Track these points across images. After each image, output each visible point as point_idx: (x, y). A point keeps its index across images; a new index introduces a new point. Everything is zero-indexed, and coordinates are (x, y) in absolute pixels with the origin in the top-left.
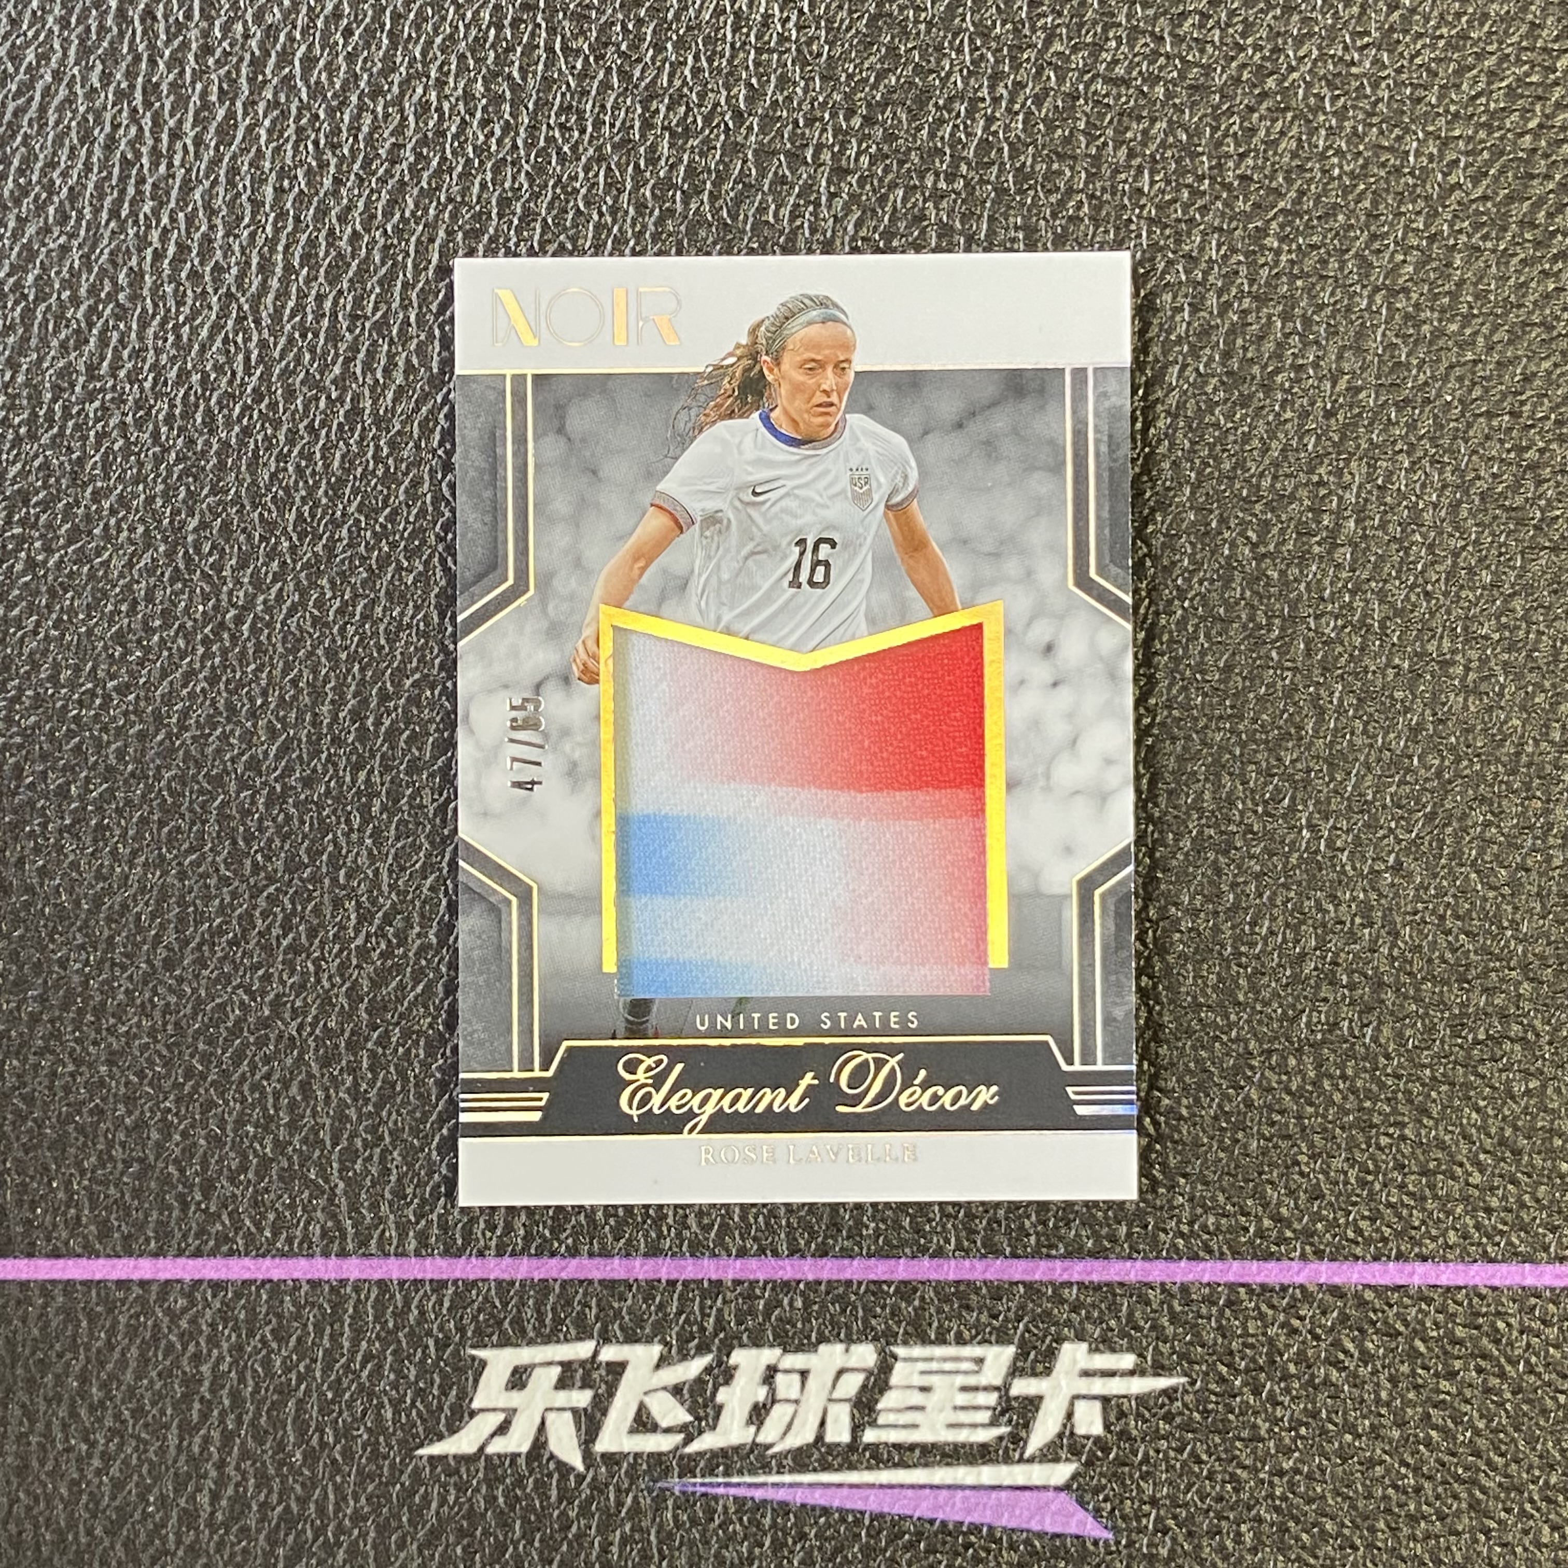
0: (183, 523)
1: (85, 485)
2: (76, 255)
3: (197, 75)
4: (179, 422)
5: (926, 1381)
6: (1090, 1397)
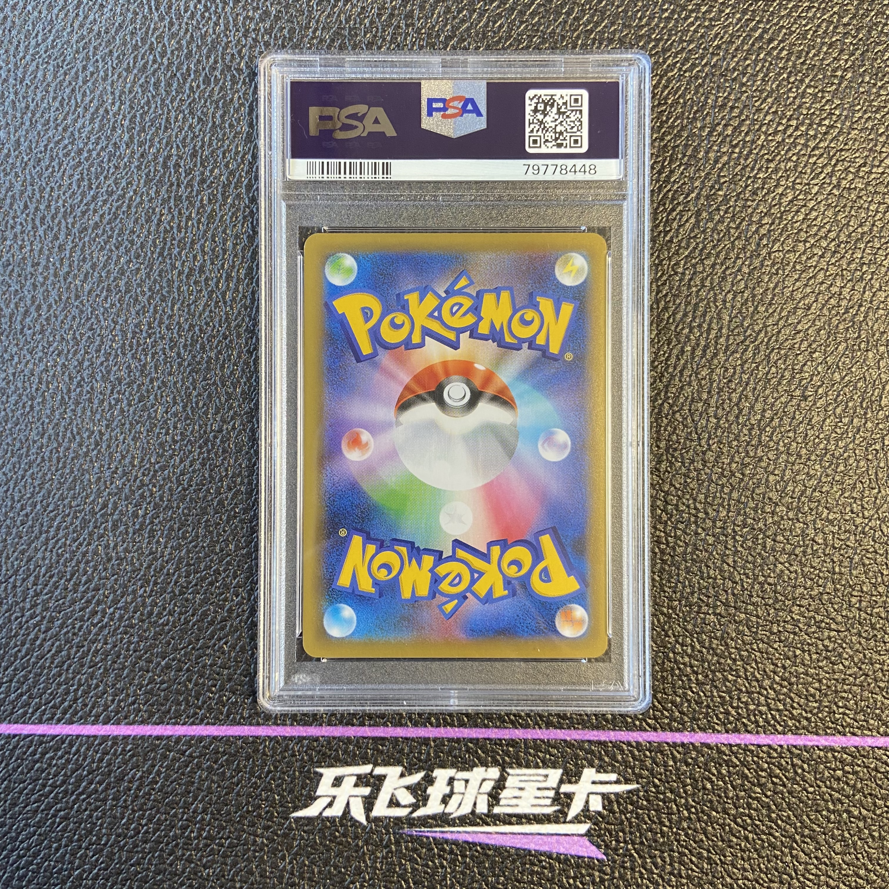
0: (190, 394)
1: (146, 376)
2: (143, 272)
3: (199, 192)
4: (189, 348)
5: (522, 785)
6: (597, 794)
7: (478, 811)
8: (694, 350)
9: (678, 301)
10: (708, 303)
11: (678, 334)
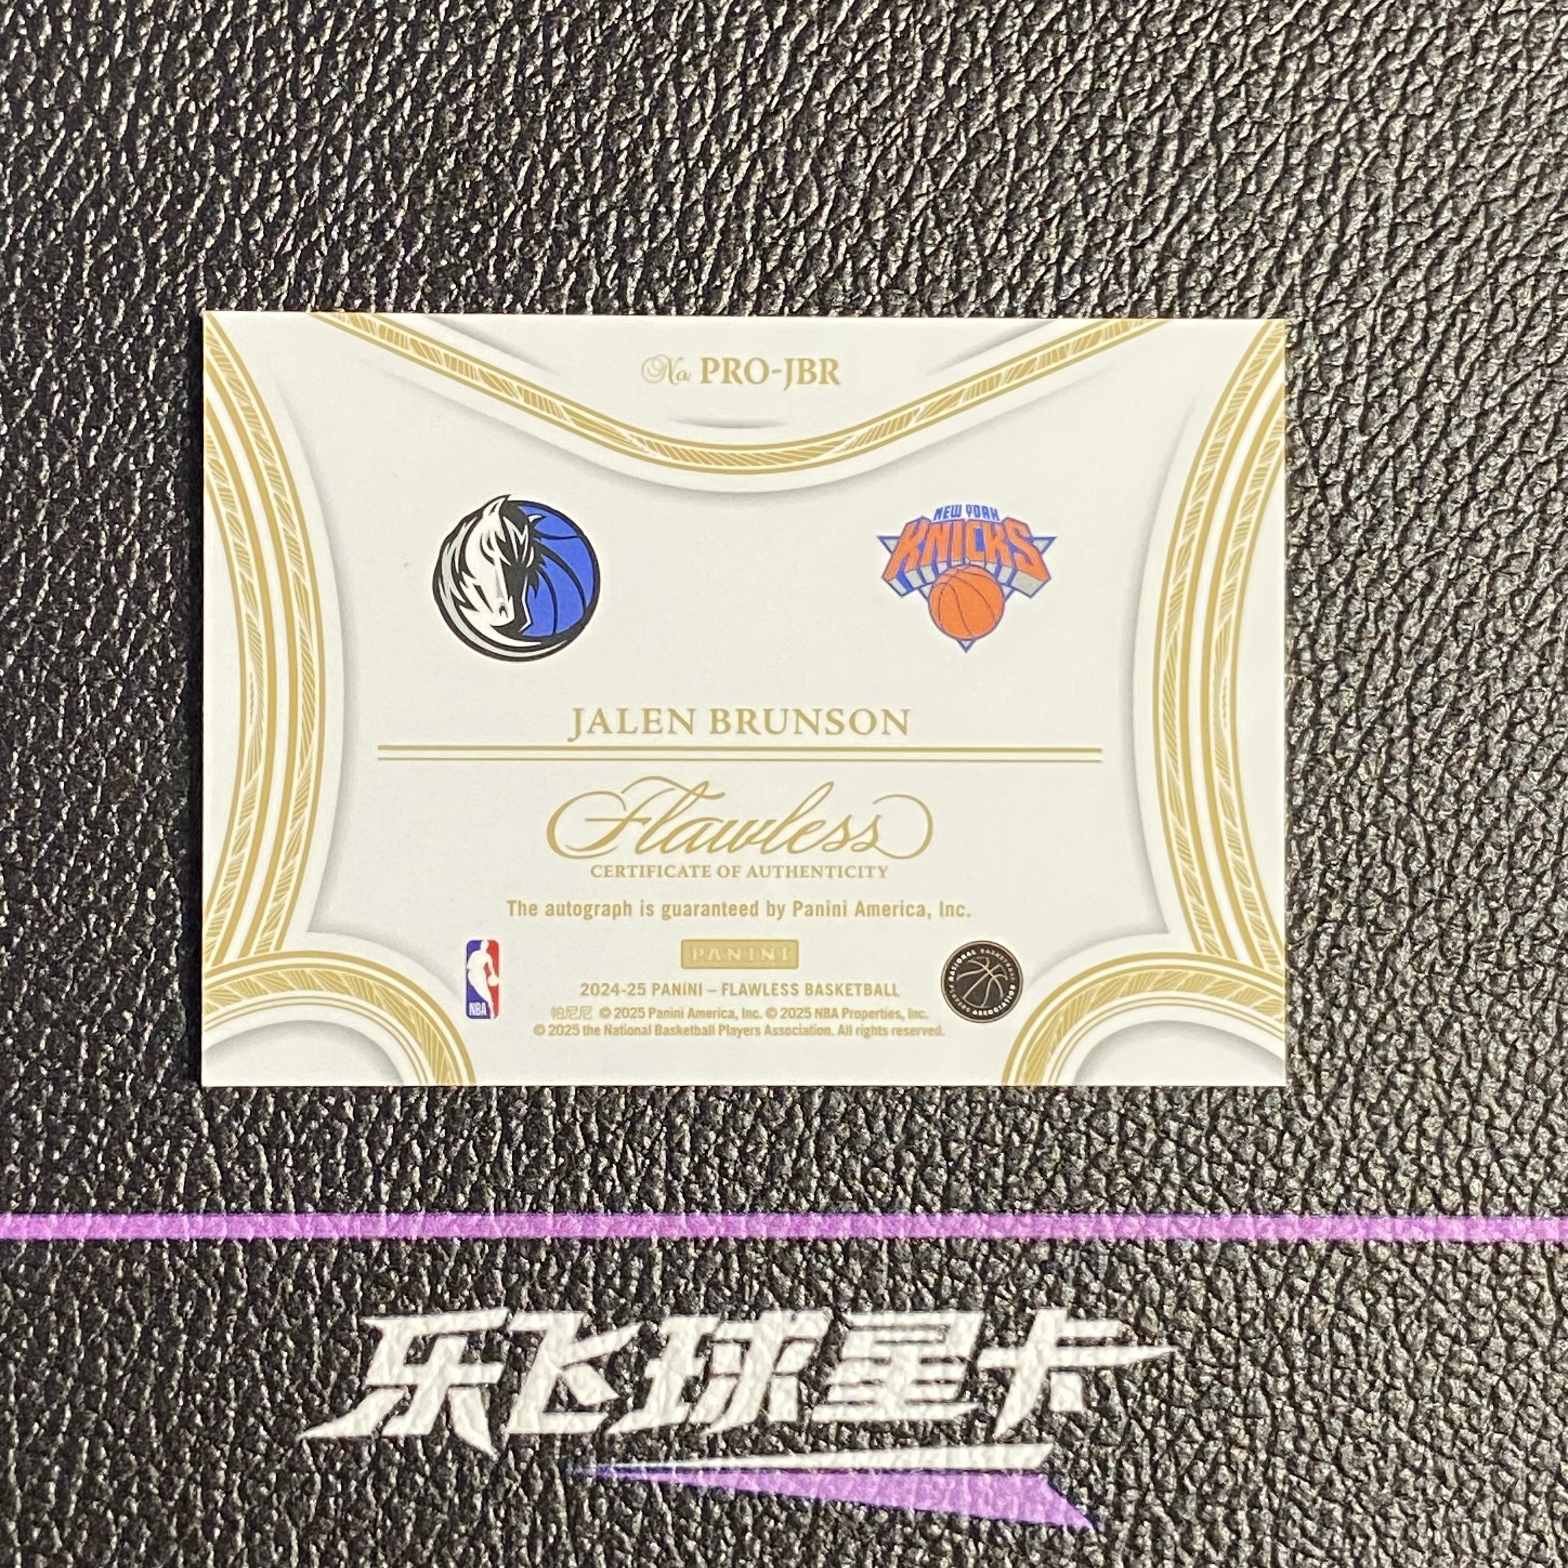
5: (883, 1352)
6: (1068, 1370)
7: (772, 1418)
8: (1308, 263)
9: (1268, 140)
10: (1343, 143)
11: (1269, 224)
